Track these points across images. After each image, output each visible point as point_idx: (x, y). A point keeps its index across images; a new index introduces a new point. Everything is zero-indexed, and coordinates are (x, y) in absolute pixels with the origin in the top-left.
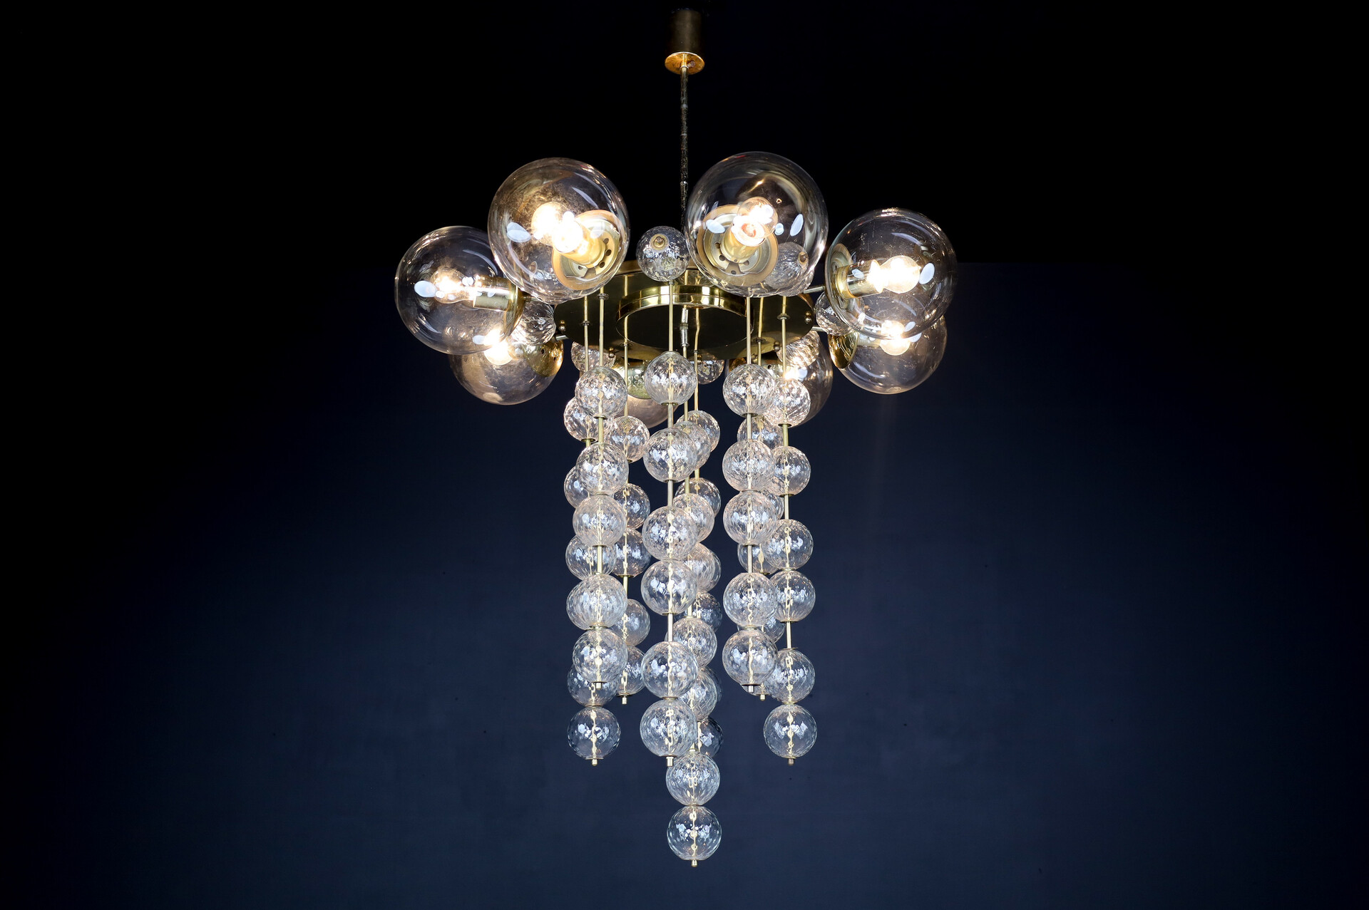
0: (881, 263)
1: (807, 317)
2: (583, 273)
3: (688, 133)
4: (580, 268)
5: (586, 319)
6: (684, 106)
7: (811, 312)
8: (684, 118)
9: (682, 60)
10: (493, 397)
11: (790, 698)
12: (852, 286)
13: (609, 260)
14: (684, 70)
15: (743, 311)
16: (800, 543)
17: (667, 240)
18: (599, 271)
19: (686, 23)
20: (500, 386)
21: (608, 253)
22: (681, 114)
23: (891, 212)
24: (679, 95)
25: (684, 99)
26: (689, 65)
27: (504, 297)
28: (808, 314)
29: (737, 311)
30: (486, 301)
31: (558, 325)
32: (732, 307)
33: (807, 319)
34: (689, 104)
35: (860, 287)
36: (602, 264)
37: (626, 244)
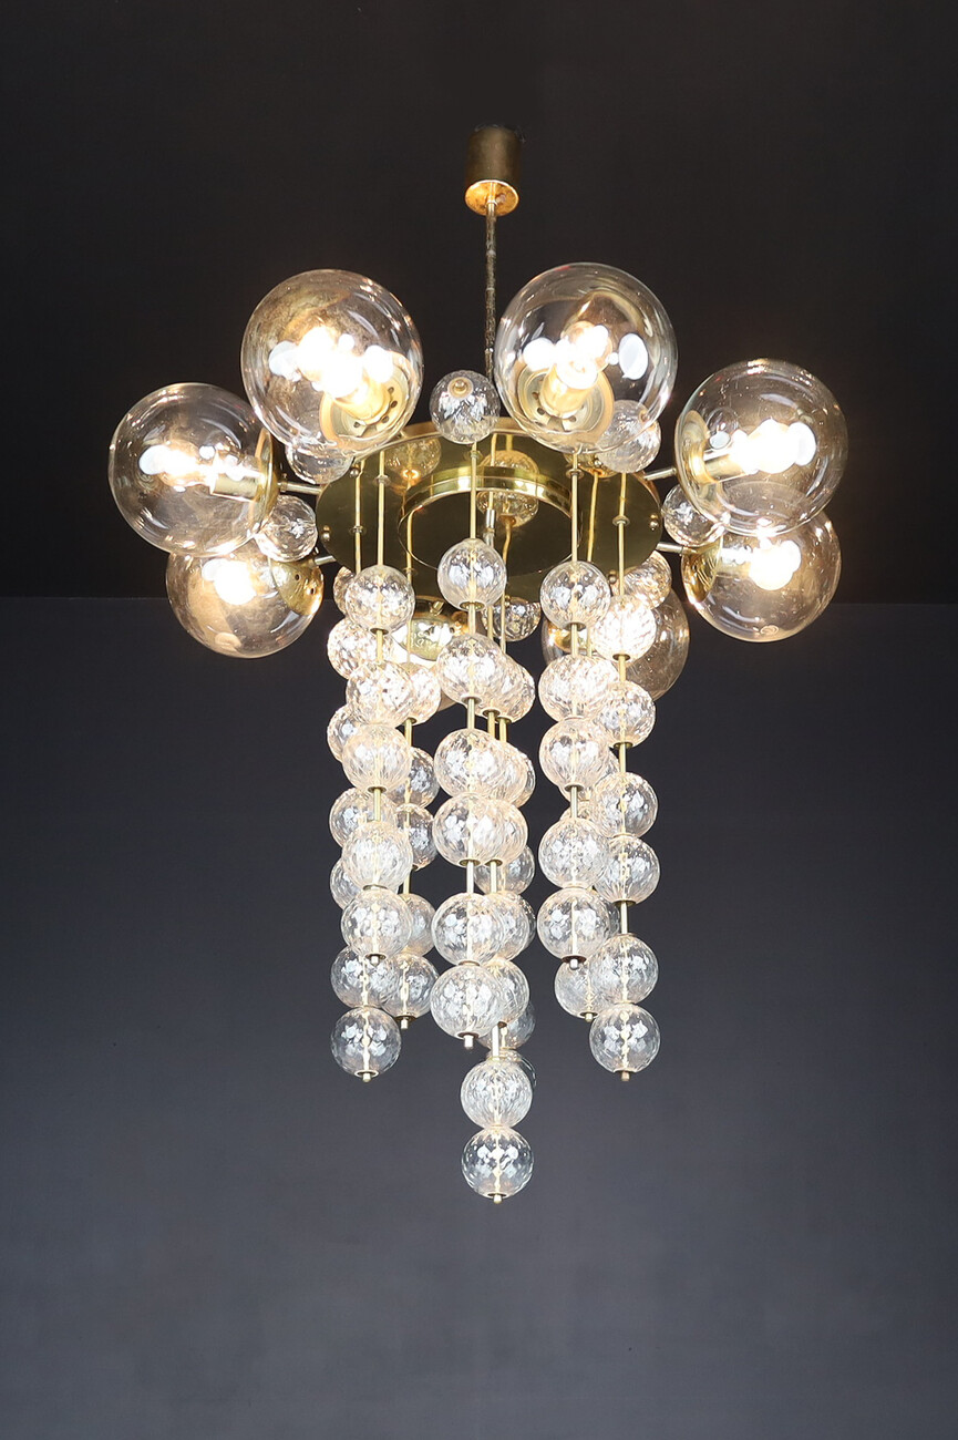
0: (748, 433)
1: (653, 520)
2: (360, 431)
3: (496, 287)
4: (357, 425)
5: (358, 523)
6: (491, 253)
7: (658, 513)
8: (491, 268)
9: (487, 194)
10: (226, 642)
11: (625, 992)
12: (709, 466)
13: (395, 414)
14: (491, 208)
15: (568, 508)
16: (638, 801)
17: (471, 385)
18: (381, 427)
19: (495, 145)
20: (236, 624)
21: (394, 404)
22: (486, 262)
23: (757, 367)
24: (483, 239)
25: (490, 243)
26: (499, 200)
27: (254, 480)
28: (653, 517)
29: (560, 504)
30: (226, 486)
31: (321, 532)
32: (553, 498)
33: (653, 524)
34: (497, 250)
35: (721, 467)
36: (385, 419)
37: (416, 390)
